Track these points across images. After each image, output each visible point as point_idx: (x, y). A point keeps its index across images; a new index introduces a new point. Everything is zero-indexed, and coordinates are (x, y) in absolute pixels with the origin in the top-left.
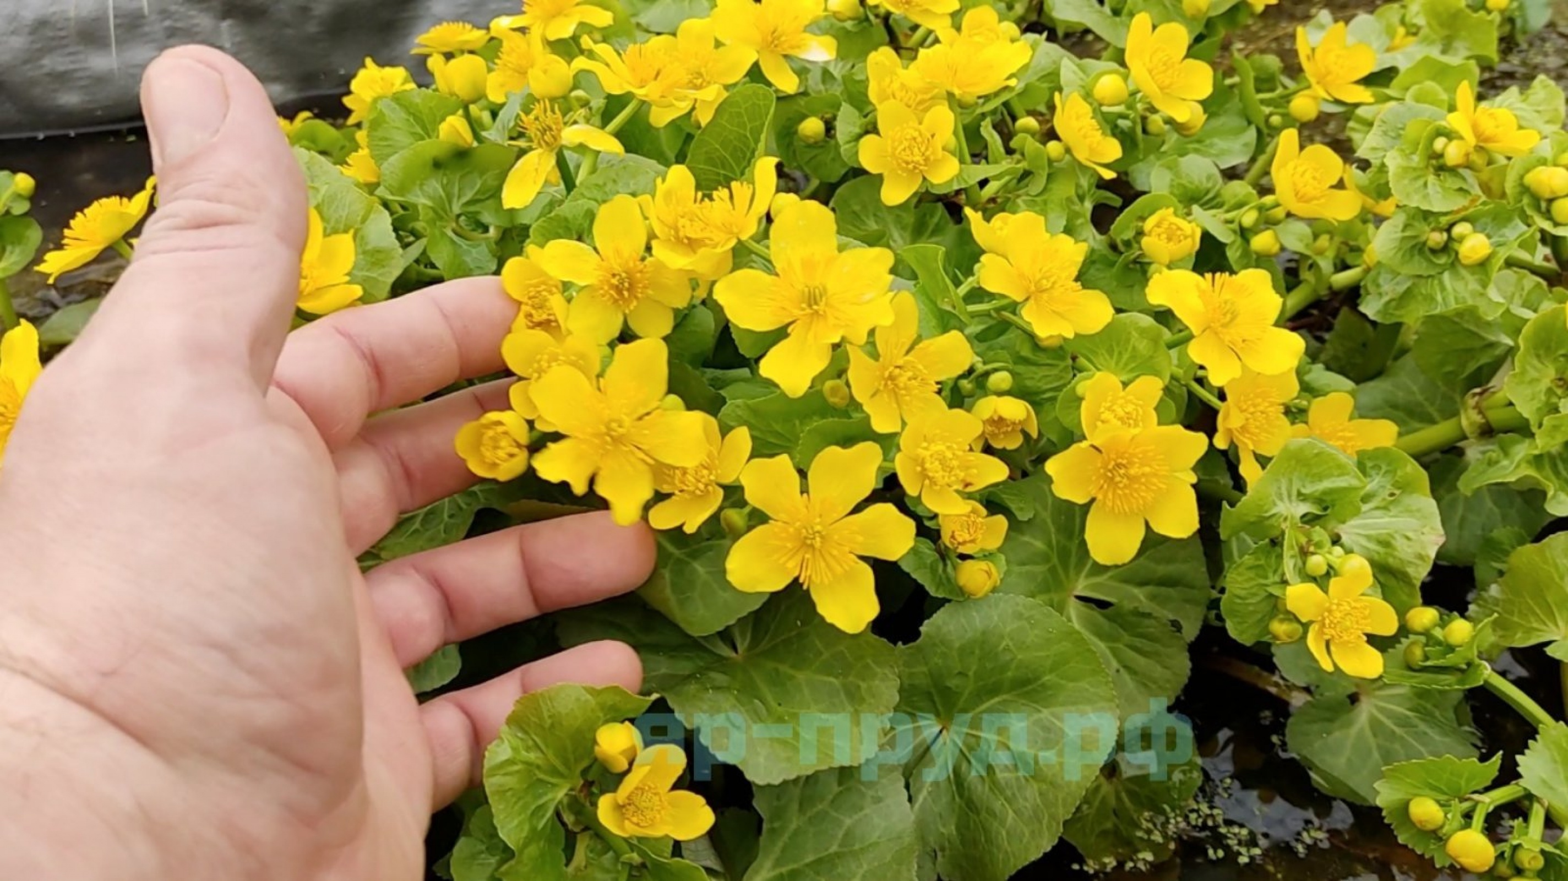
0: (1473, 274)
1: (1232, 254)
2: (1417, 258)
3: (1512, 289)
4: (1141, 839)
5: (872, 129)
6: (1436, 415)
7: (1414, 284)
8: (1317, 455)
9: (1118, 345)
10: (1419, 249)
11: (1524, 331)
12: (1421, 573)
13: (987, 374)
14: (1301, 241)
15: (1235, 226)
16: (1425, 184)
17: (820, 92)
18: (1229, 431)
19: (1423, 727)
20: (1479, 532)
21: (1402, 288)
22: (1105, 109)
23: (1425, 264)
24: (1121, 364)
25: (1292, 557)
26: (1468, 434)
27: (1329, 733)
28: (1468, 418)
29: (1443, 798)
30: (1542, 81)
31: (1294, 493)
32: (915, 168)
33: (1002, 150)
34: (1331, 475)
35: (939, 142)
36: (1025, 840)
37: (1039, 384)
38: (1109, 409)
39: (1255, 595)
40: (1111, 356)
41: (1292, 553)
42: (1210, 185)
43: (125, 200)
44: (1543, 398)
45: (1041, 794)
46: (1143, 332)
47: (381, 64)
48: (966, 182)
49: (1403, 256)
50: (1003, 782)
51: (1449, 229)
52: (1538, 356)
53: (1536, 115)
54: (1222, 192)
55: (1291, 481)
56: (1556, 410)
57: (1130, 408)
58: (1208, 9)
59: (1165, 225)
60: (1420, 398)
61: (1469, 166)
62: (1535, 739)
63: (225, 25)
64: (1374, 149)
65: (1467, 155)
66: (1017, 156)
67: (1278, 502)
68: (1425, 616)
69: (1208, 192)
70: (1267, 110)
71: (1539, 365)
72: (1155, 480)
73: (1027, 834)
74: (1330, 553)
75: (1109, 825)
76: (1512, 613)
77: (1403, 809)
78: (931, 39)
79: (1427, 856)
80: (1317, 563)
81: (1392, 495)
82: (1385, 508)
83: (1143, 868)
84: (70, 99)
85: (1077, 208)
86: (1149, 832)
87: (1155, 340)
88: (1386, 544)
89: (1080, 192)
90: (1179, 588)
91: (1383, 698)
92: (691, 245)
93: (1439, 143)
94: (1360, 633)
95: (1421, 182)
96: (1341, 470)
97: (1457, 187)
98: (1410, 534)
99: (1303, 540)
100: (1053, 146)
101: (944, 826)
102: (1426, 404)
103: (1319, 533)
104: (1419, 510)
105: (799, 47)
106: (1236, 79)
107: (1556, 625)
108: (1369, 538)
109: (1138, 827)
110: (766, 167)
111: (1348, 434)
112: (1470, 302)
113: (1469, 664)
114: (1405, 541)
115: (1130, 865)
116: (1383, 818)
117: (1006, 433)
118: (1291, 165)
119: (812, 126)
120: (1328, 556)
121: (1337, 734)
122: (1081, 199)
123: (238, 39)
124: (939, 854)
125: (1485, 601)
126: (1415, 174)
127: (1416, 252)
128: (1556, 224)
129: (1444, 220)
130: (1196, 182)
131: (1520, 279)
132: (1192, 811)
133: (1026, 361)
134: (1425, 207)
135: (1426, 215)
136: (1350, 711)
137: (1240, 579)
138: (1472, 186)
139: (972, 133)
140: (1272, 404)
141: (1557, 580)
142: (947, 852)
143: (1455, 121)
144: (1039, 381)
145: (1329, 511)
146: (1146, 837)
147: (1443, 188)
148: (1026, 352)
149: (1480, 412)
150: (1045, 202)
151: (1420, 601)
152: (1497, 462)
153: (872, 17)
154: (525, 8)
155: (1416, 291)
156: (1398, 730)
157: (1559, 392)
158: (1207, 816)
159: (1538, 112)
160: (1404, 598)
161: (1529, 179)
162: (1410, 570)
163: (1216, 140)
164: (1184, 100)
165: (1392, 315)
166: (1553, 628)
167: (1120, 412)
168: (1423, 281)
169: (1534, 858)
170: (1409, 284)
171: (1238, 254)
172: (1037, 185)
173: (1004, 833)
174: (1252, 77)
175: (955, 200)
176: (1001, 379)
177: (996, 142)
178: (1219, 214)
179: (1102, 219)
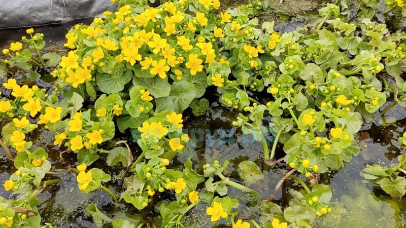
0: (235, 43)
1: (209, 41)
5: (165, 27)
8: (216, 64)
9: (194, 51)
10: (230, 41)
11: (240, 49)
12: (228, 76)
16: (230, 33)
17: (159, 21)
18: (207, 61)
22: (195, 24)
24: (194, 53)
25: (213, 75)
26: (238, 63)
28: (238, 61)
32: (170, 31)
34: (218, 66)
35: (173, 28)
37: (185, 56)
38: (192, 58)
39: (210, 79)
42: (208, 33)
44: (243, 57)
45: (187, 102)
46: (197, 50)
48: (177, 33)
50: (183, 102)
51: (233, 38)
52: (242, 53)
54: (210, 34)
55: (214, 67)
57: (194, 57)
59: (201, 38)
62: (237, 92)
64: (225, 29)
65: (234, 29)
66: (184, 30)
67: (212, 69)
68: (228, 81)
70: (218, 23)
72: (197, 66)
76: (239, 81)
78: (172, 15)
80: (216, 75)
81: (226, 69)
84: (36, 20)
85: (192, 36)
88: (224, 73)
89: (192, 34)
92: (144, 38)
93: (231, 28)
94: (220, 82)
97: (233, 33)
98: (227, 73)
100: (188, 29)
103: (216, 72)
104: (229, 70)
105: (156, 16)
106: (214, 19)
110: (153, 30)
111: (224, 63)
112: (235, 47)
113: (233, 86)
115: (200, 115)
117: (181, 61)
118: (216, 31)
119: (158, 26)
128: (248, 37)
130: (206, 33)
135: (231, 37)
137: (208, 78)
138: (235, 33)
139: (178, 27)
140: (212, 58)
141: (242, 76)
143: (232, 26)
145: (218, 70)
148: (184, 52)
150: (187, 35)
151: (228, 79)
153: (166, 12)
155: (230, 46)
160: (226, 79)
163: (210, 27)
164: (204, 23)
165: (228, 48)
168: (231, 44)
171: (211, 41)
172: (186, 33)
174: (216, 18)
175: (175, 35)
176: (180, 55)
177: (181, 28)
178: (209, 37)
179: (195, 37)
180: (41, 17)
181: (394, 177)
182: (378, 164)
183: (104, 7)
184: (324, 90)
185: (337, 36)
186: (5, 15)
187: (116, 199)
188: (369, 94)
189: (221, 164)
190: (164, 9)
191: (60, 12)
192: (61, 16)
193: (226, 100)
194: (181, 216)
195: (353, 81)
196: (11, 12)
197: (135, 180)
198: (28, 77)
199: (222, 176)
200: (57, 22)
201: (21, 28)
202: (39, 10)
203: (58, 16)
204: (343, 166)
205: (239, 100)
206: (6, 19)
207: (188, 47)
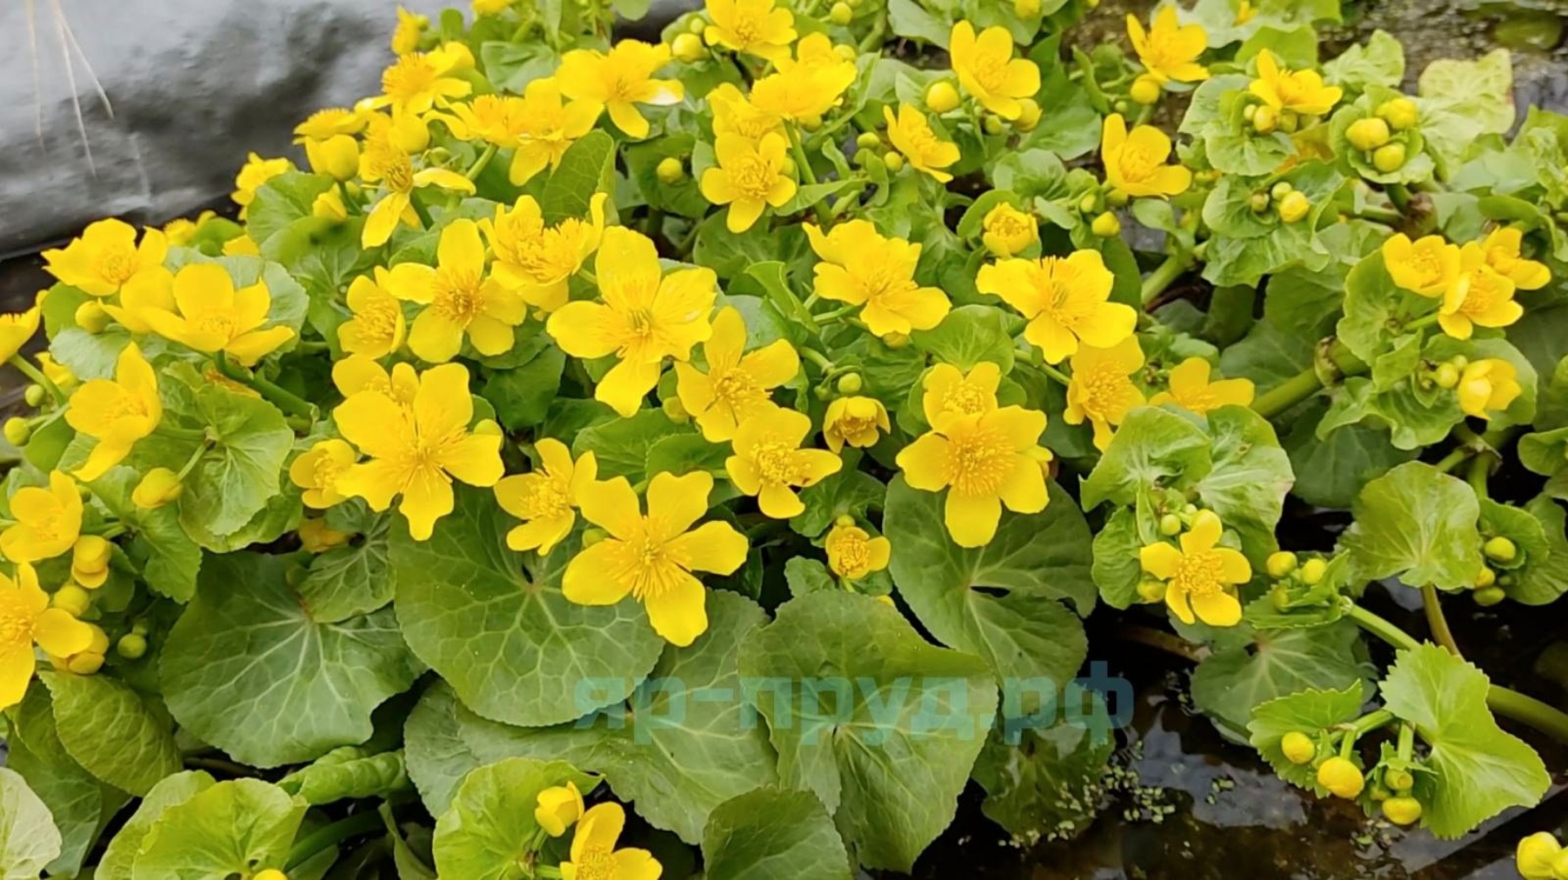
0: (1298, 230)
1: (1075, 239)
2: (1246, 221)
3: (1348, 240)
4: (1062, 809)
6: (1299, 368)
7: (1247, 247)
8: (1160, 420)
9: (962, 336)
10: (1245, 213)
11: (1348, 278)
12: (1273, 518)
13: (836, 379)
14: (1160, 217)
15: (1076, 212)
16: (1242, 151)
17: (678, 133)
18: (1081, 406)
19: (1319, 668)
20: (1351, 475)
21: (1237, 252)
22: (945, 116)
23: (1254, 226)
24: (968, 355)
25: (1148, 519)
26: (1324, 383)
27: (1231, 686)
28: (1321, 367)
29: (1314, 731)
30: (1379, 36)
31: (1145, 459)
32: (756, 194)
33: (846, 166)
34: (1177, 438)
35: (774, 168)
36: (927, 820)
37: (894, 383)
38: (952, 398)
39: (1121, 560)
40: (957, 349)
41: (1147, 515)
42: (1054, 176)
43: (17, 316)
44: (1378, 339)
45: (935, 774)
46: (983, 322)
47: (264, 157)
48: (808, 201)
49: (1232, 220)
50: (898, 768)
51: (1269, 192)
52: (1369, 301)
53: (1376, 69)
54: (1067, 181)
55: (1140, 448)
56: (1391, 348)
57: (971, 394)
58: (1041, 9)
59: (1003, 219)
60: (1282, 353)
61: (1279, 129)
62: (1394, 664)
63: (133, 137)
64: (1194, 124)
65: (1274, 118)
66: (862, 171)
67: (1132, 470)
68: (1282, 561)
69: (1053, 182)
70: (1112, 98)
71: (1370, 309)
72: (1001, 461)
73: (927, 814)
74: (1182, 510)
75: (1033, 800)
76: (1372, 548)
77: (1277, 746)
78: (767, 70)
79: (1308, 789)
80: (1170, 522)
81: (1243, 449)
82: (1239, 462)
83: (1066, 837)
85: (927, 212)
86: (1069, 802)
87: (997, 329)
88: (1239, 496)
89: (930, 197)
90: (1071, 566)
91: (1278, 646)
93: (1249, 111)
94: (1214, 583)
95: (1237, 149)
96: (1186, 432)
97: (1271, 150)
98: (1261, 484)
99: (1157, 502)
100: (891, 159)
101: (857, 818)
102: (1290, 359)
103: (1172, 493)
104: (1269, 461)
105: (645, 93)
106: (1079, 73)
107: (1411, 553)
108: (1225, 492)
109: (1059, 798)
111: (1207, 397)
112: (1299, 256)
113: (1330, 600)
114: (1256, 491)
115: (1052, 836)
116: (1260, 757)
117: (862, 432)
118: (1119, 148)
119: (670, 166)
120: (1181, 514)
121: (1240, 686)
122: (932, 204)
123: (147, 150)
124: (858, 846)
125: (1348, 539)
126: (1230, 143)
127: (1244, 216)
128: (1380, 173)
129: (1263, 183)
130: (1039, 174)
131: (1356, 228)
132: (1108, 776)
133: (876, 362)
134: (1242, 173)
135: (1248, 181)
136: (1249, 662)
137: (1105, 547)
138: (1286, 148)
139: (812, 153)
140: (1117, 376)
141: (1405, 510)
142: (865, 842)
144: (893, 378)
145: (1181, 472)
146: (1065, 807)
147: (1258, 152)
148: (876, 353)
149: (1331, 361)
150: (891, 212)
151: (1277, 546)
152: (1348, 406)
153: (717, 56)
154: (385, 89)
155: (1250, 252)
156: (1296, 674)
157: (1394, 331)
158: (1125, 778)
159: (1378, 66)
160: (1263, 545)
161: (1350, 132)
162: (1264, 519)
163: (1065, 133)
164: (1016, 99)
165: (1232, 278)
166: (1409, 556)
167: (962, 400)
168: (1255, 242)
169: (1402, 777)
170: (1242, 247)
171: (1082, 238)
172: (881, 197)
173: (907, 816)
174: (1092, 68)
175: (796, 219)
176: (850, 381)
177: (839, 159)
178: (1063, 202)
179: (952, 218)
180: (18, 206)
190: (702, 36)
191: (127, 163)
192: (133, 186)
203: (118, 188)
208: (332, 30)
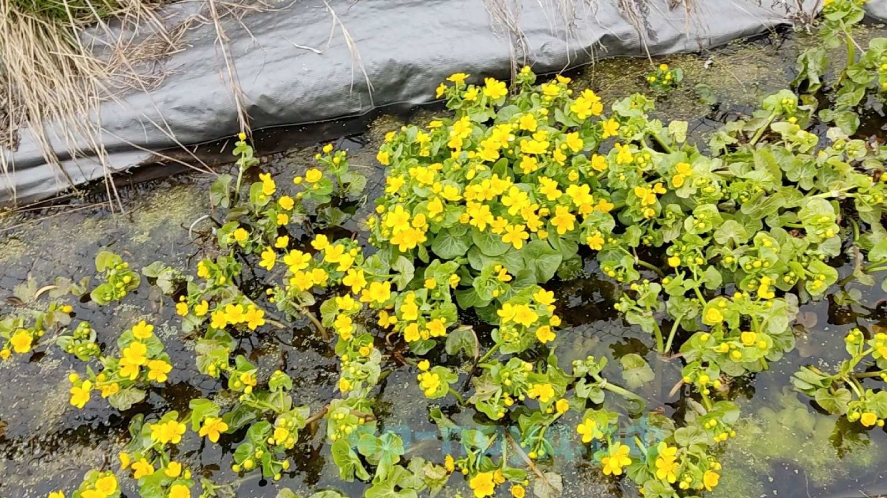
9: (563, 199)
10: (615, 176)
15: (586, 171)
18: (581, 213)
23: (616, 179)
25: (589, 232)
31: (591, 221)
34: (597, 217)
38: (560, 210)
39: (584, 238)
40: (562, 202)
45: (551, 269)
50: (545, 267)
51: (619, 174)
57: (563, 211)
67: (588, 223)
68: (610, 240)
71: (632, 197)
72: (567, 222)
76: (626, 238)
79: (607, 276)
80: (593, 232)
81: (608, 220)
82: (607, 223)
84: (323, 114)
86: (572, 275)
88: (605, 228)
90: (577, 238)
92: (497, 188)
94: (598, 243)
99: (591, 229)
103: (594, 228)
104: (611, 222)
112: (622, 186)
113: (617, 246)
114: (608, 227)
125: (622, 236)
132: (579, 271)
134: (615, 171)
137: (582, 235)
140: (588, 206)
144: (551, 206)
145: (596, 224)
148: (549, 202)
149: (624, 204)
155: (615, 183)
157: (635, 202)
160: (608, 237)
162: (609, 232)
169: (621, 275)
177: (544, 157)
180: (331, 109)
181: (836, 387)
182: (817, 367)
183: (421, 88)
184: (745, 265)
185: (787, 153)
186: (281, 110)
187: (462, 401)
188: (815, 267)
189: (597, 361)
190: (519, 125)
191: (357, 100)
192: (358, 106)
193: (607, 269)
194: (544, 428)
195: (794, 244)
196: (290, 105)
197: (486, 381)
198: (327, 214)
199: (597, 378)
200: (353, 114)
201: (305, 125)
202: (329, 99)
203: (354, 106)
204: (766, 367)
205: (625, 270)
206: (283, 114)
207: (554, 194)
208: (411, 70)
